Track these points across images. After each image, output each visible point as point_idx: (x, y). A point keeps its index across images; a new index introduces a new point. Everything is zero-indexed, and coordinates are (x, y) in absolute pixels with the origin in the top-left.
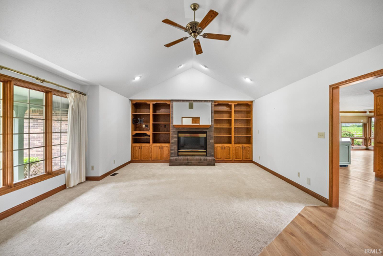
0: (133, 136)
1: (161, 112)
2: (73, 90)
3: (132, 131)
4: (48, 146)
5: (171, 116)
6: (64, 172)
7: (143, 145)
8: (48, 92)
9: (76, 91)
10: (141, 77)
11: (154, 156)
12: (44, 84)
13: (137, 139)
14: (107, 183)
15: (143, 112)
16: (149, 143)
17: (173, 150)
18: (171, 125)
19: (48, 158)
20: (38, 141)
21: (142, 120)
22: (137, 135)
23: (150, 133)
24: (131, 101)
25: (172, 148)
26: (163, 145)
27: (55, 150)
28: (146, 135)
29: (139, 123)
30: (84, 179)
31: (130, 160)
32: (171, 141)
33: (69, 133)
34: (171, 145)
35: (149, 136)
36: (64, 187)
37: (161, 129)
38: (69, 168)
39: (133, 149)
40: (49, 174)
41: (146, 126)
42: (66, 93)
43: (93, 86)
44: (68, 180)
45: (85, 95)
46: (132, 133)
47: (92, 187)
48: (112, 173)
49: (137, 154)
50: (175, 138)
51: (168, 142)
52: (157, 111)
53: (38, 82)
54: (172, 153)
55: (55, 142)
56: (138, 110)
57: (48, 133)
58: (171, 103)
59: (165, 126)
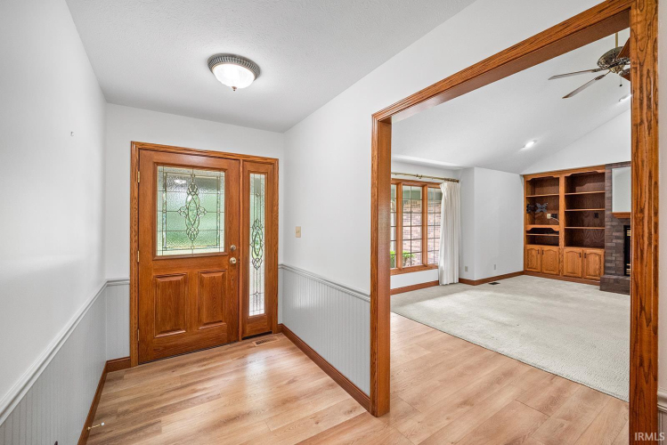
0: (528, 232)
1: (588, 189)
2: (446, 180)
3: (526, 224)
4: (424, 238)
5: (607, 195)
6: (437, 267)
7: (546, 248)
8: (424, 185)
9: (448, 180)
10: (535, 141)
11: (567, 269)
12: (423, 180)
13: (535, 237)
14: (483, 290)
15: (548, 192)
16: (558, 245)
17: (611, 261)
18: (607, 213)
19: (424, 251)
20: (417, 232)
21: (545, 205)
22: (534, 230)
23: (560, 227)
24: (524, 176)
25: (609, 258)
26: (588, 251)
27: (430, 244)
28: (550, 231)
29: (538, 211)
30: (456, 280)
31: (522, 270)
32: (608, 244)
33: (442, 226)
34: (607, 251)
35: (557, 233)
36: (437, 283)
37: (586, 220)
38: (442, 264)
39: (527, 253)
40: (425, 267)
41: (553, 215)
42: (438, 184)
43: (467, 170)
44: (441, 276)
45: (458, 181)
46: (525, 228)
47: (465, 290)
48: (493, 281)
49: (535, 262)
50: (617, 238)
51: (601, 246)
52: (577, 188)
53: (418, 179)
54: (610, 268)
55: (430, 235)
56: (537, 190)
57: (424, 225)
58: (606, 171)
59: (596, 215)
